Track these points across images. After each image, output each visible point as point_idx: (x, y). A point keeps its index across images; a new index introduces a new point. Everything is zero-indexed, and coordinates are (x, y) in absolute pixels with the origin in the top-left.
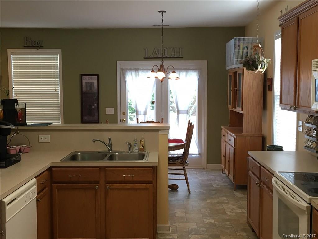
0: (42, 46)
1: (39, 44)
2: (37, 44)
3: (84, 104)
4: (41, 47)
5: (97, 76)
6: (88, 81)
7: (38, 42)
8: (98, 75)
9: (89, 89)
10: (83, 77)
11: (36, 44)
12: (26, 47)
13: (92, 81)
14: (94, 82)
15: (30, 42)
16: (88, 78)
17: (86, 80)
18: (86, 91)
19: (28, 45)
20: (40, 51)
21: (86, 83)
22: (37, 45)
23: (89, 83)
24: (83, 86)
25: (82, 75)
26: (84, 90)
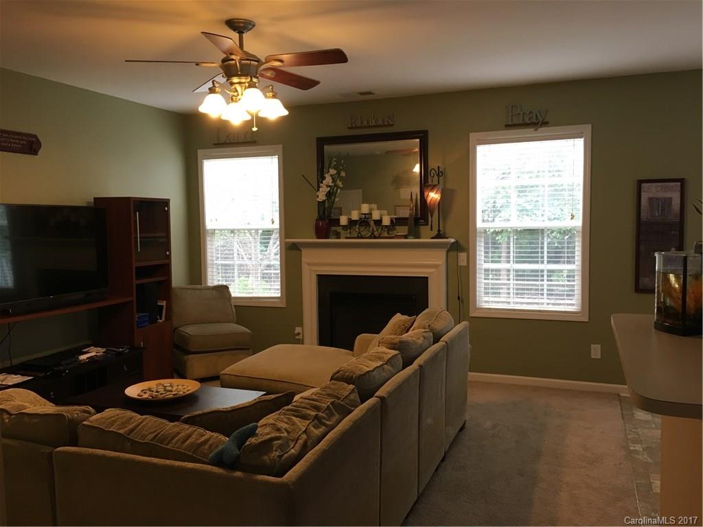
0: (546, 121)
1: (539, 117)
2: (534, 118)
3: (642, 248)
4: (545, 124)
5: (679, 184)
6: (656, 196)
7: (538, 114)
8: (683, 179)
9: (657, 215)
10: (643, 185)
11: (532, 117)
12: (509, 126)
13: (668, 195)
14: (671, 196)
15: (519, 114)
16: (656, 187)
17: (649, 192)
18: (649, 218)
19: (515, 122)
20: (543, 131)
21: (650, 199)
22: (535, 121)
23: (657, 199)
24: (642, 208)
25: (640, 182)
26: (644, 215)
